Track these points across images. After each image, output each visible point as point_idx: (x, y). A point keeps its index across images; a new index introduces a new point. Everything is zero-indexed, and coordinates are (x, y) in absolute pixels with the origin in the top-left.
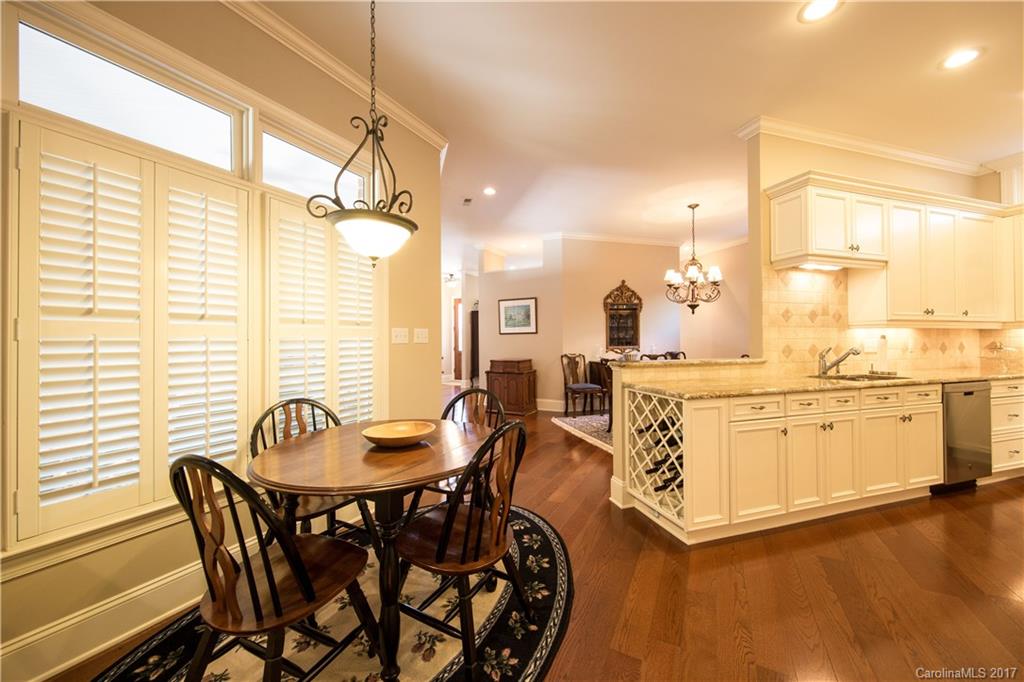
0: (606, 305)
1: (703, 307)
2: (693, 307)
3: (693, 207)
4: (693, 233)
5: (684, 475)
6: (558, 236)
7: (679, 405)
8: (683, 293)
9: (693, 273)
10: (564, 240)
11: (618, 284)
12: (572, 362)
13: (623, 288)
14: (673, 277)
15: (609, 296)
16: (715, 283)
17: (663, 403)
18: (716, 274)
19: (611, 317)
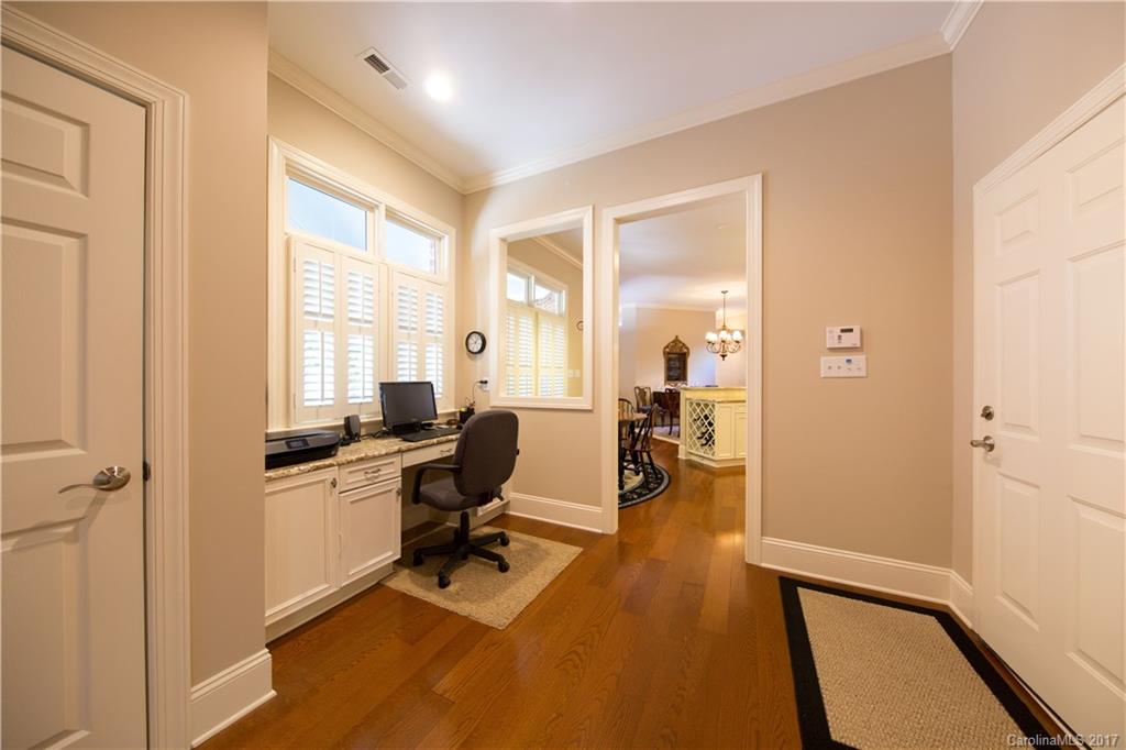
0: (664, 353)
1: (729, 356)
2: (724, 356)
3: (724, 292)
4: (725, 304)
5: (715, 437)
6: (633, 305)
7: (713, 406)
8: (717, 347)
9: (724, 335)
10: (638, 309)
11: (673, 338)
12: (642, 392)
13: (677, 341)
14: (711, 336)
15: (667, 347)
16: (737, 342)
17: (706, 405)
18: (737, 336)
19: (668, 361)
